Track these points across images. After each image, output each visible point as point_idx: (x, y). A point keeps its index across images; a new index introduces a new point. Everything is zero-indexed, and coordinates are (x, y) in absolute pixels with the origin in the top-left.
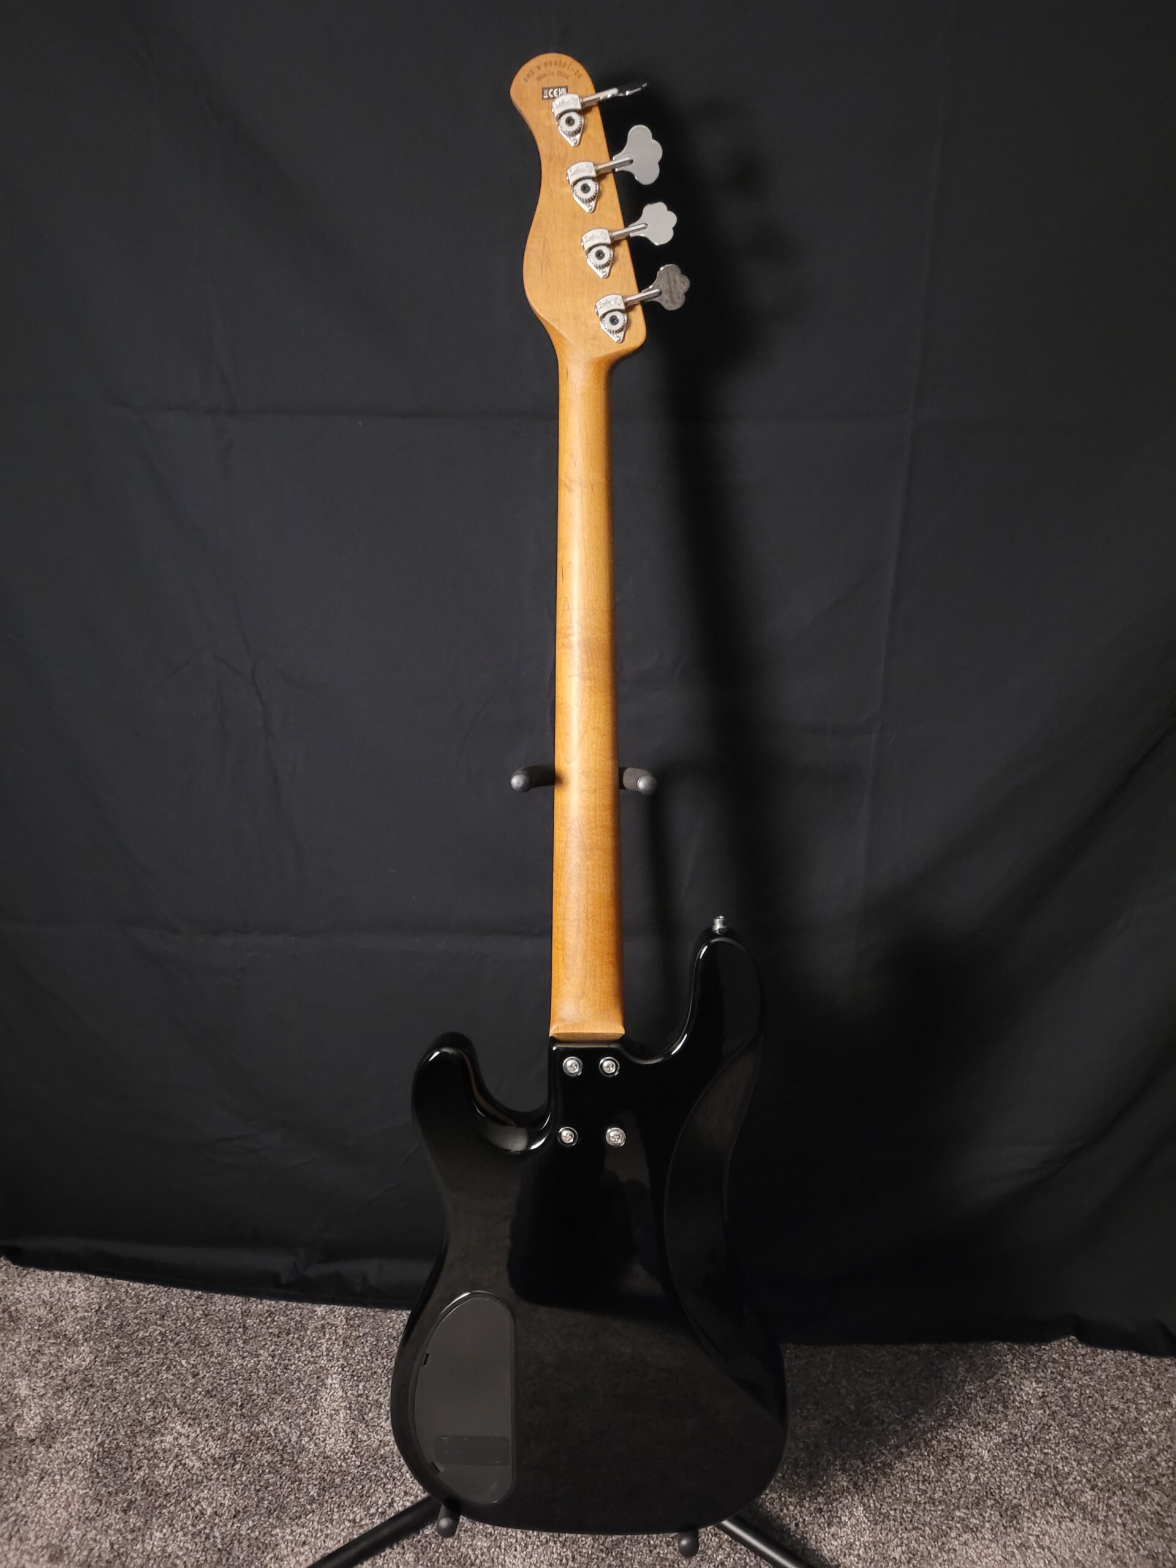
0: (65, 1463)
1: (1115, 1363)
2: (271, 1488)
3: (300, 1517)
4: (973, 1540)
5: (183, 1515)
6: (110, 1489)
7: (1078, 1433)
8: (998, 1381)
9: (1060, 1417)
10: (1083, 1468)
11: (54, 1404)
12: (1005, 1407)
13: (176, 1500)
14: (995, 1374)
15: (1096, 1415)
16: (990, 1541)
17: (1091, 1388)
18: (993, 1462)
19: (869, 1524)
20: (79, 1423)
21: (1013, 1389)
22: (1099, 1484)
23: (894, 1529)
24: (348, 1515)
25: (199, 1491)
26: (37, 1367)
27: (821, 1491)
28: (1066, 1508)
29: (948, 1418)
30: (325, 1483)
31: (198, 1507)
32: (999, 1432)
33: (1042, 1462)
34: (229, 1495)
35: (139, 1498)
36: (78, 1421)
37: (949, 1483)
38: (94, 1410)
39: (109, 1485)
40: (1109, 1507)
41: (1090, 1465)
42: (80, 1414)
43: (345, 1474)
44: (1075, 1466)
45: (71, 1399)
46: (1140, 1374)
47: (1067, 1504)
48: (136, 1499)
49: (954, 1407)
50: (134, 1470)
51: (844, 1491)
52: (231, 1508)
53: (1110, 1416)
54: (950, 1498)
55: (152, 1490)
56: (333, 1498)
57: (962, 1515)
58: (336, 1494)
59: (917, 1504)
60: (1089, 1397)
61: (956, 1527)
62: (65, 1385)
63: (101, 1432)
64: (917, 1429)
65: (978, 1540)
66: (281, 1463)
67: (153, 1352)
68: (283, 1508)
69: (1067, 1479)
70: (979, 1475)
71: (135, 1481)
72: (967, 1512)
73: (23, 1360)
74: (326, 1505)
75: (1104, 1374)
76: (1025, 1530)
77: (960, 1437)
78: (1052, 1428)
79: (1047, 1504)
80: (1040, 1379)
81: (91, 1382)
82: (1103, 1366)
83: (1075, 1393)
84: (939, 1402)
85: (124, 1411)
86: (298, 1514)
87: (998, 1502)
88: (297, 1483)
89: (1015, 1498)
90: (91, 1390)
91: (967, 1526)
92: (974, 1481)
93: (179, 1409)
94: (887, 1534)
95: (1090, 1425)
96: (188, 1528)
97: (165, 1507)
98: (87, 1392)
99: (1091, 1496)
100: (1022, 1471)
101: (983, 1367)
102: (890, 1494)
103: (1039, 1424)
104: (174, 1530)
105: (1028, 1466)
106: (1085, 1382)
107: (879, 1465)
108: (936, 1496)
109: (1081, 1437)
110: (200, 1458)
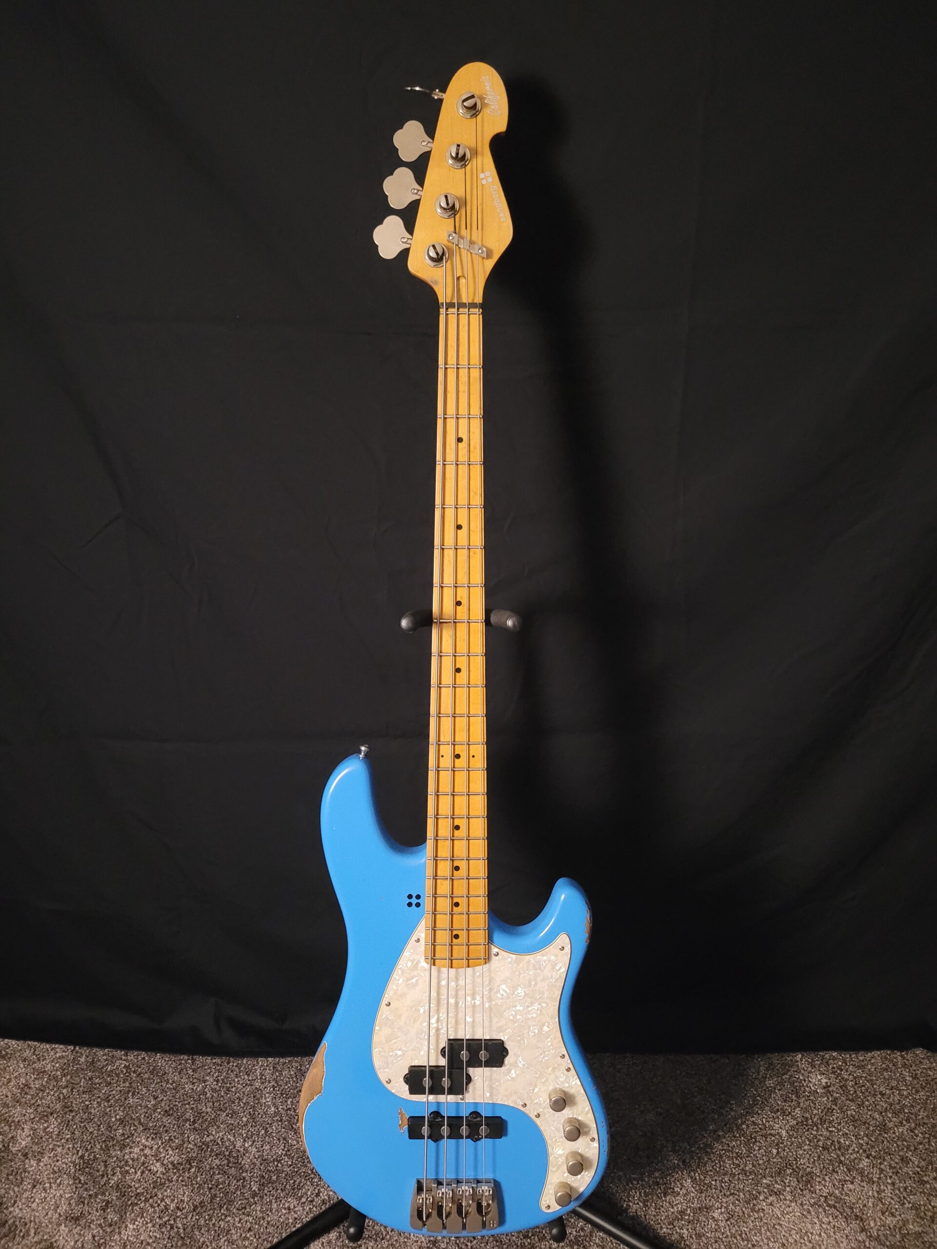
0: (52, 1173)
1: (881, 1058)
2: (221, 1186)
3: (245, 1208)
4: (777, 1201)
5: (151, 1210)
6: (91, 1193)
7: (854, 1113)
8: (791, 1076)
9: (840, 1102)
10: (860, 1141)
11: (41, 1127)
12: (798, 1097)
13: (146, 1198)
14: (789, 1071)
15: (868, 1100)
16: (791, 1201)
17: (863, 1078)
18: (789, 1140)
19: (696, 1193)
20: (63, 1141)
21: (803, 1082)
22: (873, 1153)
23: (715, 1196)
24: (284, 1204)
25: (163, 1190)
26: (26, 1098)
27: (657, 1167)
28: (848, 1173)
29: (754, 1107)
30: (264, 1180)
31: (163, 1203)
32: (793, 1116)
33: (828, 1139)
34: (187, 1193)
35: (114, 1198)
36: (61, 1139)
37: (757, 1157)
38: (75, 1130)
39: (90, 1189)
40: (882, 1170)
41: (865, 1138)
42: (63, 1133)
43: (279, 1172)
44: (854, 1140)
45: (55, 1122)
46: (901, 1066)
47: (849, 1170)
48: (113, 1199)
49: (758, 1098)
50: (109, 1176)
51: (675, 1168)
52: (190, 1203)
53: (879, 1100)
54: (758, 1169)
55: (125, 1192)
56: (270, 1191)
57: (768, 1182)
58: (273, 1189)
59: (733, 1175)
60: (863, 1086)
61: (764, 1192)
62: (49, 1110)
63: (80, 1148)
64: (730, 1116)
65: (781, 1201)
66: (228, 1166)
67: (120, 1081)
68: (230, 1202)
69: (848, 1150)
70: (780, 1150)
71: (111, 1185)
72: (772, 1180)
73: (14, 1093)
74: (265, 1197)
75: (874, 1067)
76: (817, 1191)
77: (764, 1121)
78: (834, 1111)
79: (833, 1170)
80: (824, 1072)
81: (70, 1108)
82: (872, 1061)
83: (851, 1083)
84: (746, 1095)
85: (98, 1130)
86: (243, 1206)
87: (796, 1171)
88: (242, 1181)
89: (808, 1167)
90: (71, 1114)
91: (772, 1191)
92: (776, 1156)
93: (143, 1126)
94: (710, 1200)
95: (864, 1108)
96: (156, 1220)
97: (137, 1204)
98: (68, 1116)
99: (867, 1162)
100: (812, 1146)
101: (779, 1066)
102: (711, 1168)
103: (825, 1108)
104: (144, 1223)
105: (817, 1141)
106: (859, 1074)
107: (702, 1145)
108: (747, 1168)
109: (857, 1117)
110: (162, 1164)
